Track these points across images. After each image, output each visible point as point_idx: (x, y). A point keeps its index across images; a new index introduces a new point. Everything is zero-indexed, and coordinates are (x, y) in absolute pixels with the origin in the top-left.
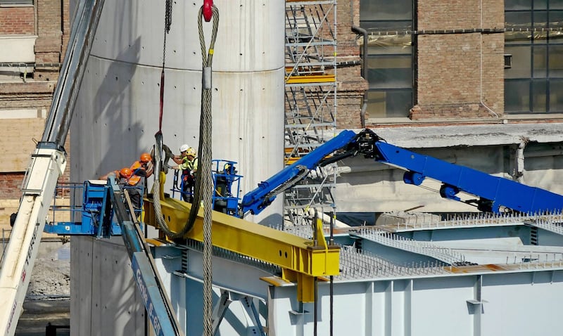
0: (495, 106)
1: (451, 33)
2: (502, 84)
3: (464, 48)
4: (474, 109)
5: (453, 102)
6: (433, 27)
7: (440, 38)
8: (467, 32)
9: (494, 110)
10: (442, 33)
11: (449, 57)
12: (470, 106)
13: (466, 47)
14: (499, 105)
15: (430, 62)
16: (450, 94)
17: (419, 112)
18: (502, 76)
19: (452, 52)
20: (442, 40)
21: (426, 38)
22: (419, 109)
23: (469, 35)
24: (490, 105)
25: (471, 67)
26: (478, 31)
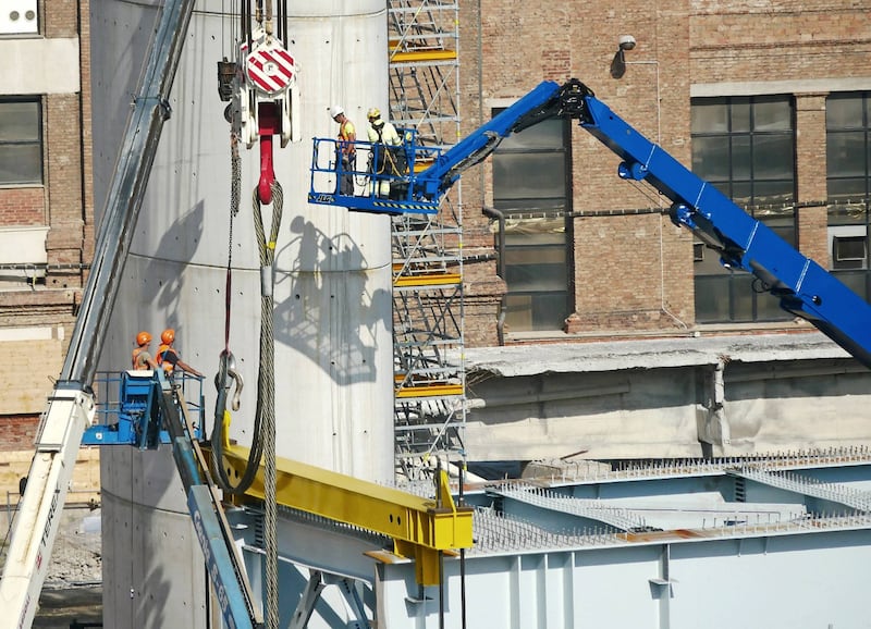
0: (682, 314)
1: (620, 214)
2: (691, 282)
3: (637, 235)
4: (652, 318)
5: (624, 309)
6: (595, 207)
7: (604, 222)
8: (641, 212)
9: (681, 319)
10: (606, 214)
11: (617, 247)
12: (648, 313)
13: (641, 233)
14: (688, 312)
15: (591, 254)
16: (620, 298)
17: (578, 323)
18: (691, 272)
19: (622, 240)
20: (607, 225)
21: (586, 222)
22: (578, 318)
23: (645, 216)
24: (676, 312)
25: (648, 260)
26: (656, 211)
